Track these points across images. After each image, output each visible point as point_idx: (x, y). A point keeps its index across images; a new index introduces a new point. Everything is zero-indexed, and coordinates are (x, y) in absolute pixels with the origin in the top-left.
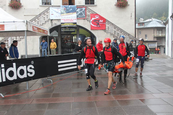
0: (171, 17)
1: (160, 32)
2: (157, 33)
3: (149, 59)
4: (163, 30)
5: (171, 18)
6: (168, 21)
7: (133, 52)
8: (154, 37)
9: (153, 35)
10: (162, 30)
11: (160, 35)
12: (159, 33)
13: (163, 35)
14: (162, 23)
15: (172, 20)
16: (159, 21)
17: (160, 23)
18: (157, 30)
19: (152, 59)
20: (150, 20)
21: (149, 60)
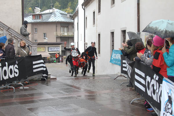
0: (82, 5)
1: (66, 29)
2: (61, 31)
3: (50, 78)
4: (70, 27)
5: (83, 7)
6: (78, 13)
7: (16, 66)
8: (57, 37)
9: (55, 33)
10: (68, 27)
11: (66, 34)
12: (64, 31)
13: (70, 34)
14: (68, 16)
15: (84, 10)
16: (63, 12)
17: (66, 16)
18: (62, 26)
19: (55, 79)
20: (51, 11)
21: (50, 82)
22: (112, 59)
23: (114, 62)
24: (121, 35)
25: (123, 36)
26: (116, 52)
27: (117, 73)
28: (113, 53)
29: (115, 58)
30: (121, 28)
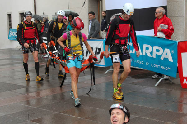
22: (10, 36)
23: (12, 38)
24: (19, 17)
25: (21, 17)
26: (15, 31)
27: (16, 47)
28: (11, 31)
29: (13, 35)
30: (19, 11)
